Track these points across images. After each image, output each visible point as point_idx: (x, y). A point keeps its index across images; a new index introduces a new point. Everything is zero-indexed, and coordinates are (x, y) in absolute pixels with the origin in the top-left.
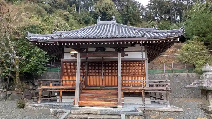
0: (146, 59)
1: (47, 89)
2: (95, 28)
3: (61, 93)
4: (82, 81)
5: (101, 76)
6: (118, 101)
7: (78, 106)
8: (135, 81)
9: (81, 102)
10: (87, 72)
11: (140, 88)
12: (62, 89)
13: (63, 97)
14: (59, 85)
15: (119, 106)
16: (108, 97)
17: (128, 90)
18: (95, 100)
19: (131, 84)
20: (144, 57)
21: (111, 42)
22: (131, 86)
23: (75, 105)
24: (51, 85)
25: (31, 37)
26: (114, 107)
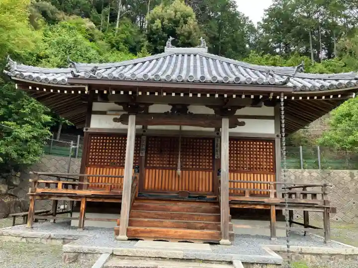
0: (277, 136)
1: (50, 195)
3: (83, 206)
4: (134, 179)
5: (176, 169)
6: (219, 229)
7: (127, 238)
8: (252, 184)
9: (133, 228)
11: (266, 200)
12: (86, 197)
13: (88, 215)
14: (81, 187)
15: (222, 241)
16: (196, 217)
17: (240, 203)
18: (164, 224)
19: (246, 191)
20: (274, 132)
22: (247, 196)
23: (120, 237)
24: (60, 185)
25: (17, 72)
26: (211, 244)
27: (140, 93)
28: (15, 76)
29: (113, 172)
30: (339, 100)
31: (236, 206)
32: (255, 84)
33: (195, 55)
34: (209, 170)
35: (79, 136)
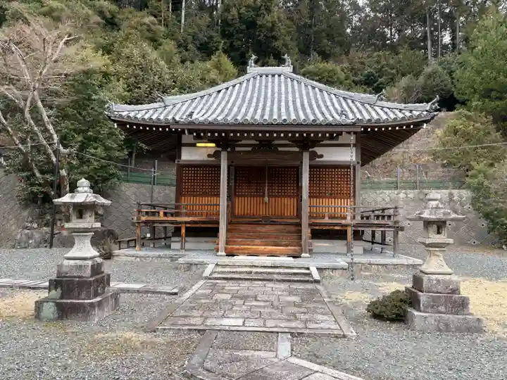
0: (358, 163)
2: (245, 84)
3: (183, 231)
4: (228, 206)
5: (264, 196)
6: (300, 246)
7: (225, 254)
8: (333, 208)
9: (229, 247)
10: (233, 187)
11: (343, 222)
12: (186, 223)
13: (187, 239)
14: (178, 214)
15: (303, 255)
16: (281, 237)
17: (320, 224)
18: (256, 243)
19: (326, 214)
20: (354, 159)
21: (294, 133)
22: (327, 218)
23: (219, 253)
24: (162, 213)
25: (116, 113)
26: (294, 257)
27: (232, 135)
28: (115, 117)
30: (412, 129)
31: (317, 228)
32: (330, 125)
33: (279, 76)
34: (293, 197)
35: (156, 161)
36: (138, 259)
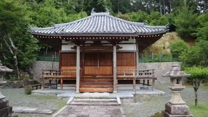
0: (137, 51)
1: (49, 78)
2: (89, 19)
3: (62, 81)
4: (80, 70)
5: (97, 66)
6: (113, 88)
7: (79, 92)
8: (127, 71)
9: (81, 89)
10: (84, 62)
11: (131, 76)
12: (63, 78)
13: (64, 85)
14: (60, 74)
15: (114, 92)
17: (122, 78)
18: (93, 87)
19: (124, 73)
20: (135, 49)
21: (109, 37)
22: (125, 75)
23: (76, 92)
24: (52, 74)
25: (33, 31)
26: (110, 93)
27: (81, 38)
28: (32, 33)
29: (72, 68)
30: (159, 37)
31: (120, 79)
32: (124, 34)
33: (104, 16)
34: (110, 66)
35: (55, 52)
36: (42, 94)
